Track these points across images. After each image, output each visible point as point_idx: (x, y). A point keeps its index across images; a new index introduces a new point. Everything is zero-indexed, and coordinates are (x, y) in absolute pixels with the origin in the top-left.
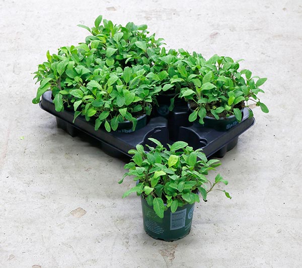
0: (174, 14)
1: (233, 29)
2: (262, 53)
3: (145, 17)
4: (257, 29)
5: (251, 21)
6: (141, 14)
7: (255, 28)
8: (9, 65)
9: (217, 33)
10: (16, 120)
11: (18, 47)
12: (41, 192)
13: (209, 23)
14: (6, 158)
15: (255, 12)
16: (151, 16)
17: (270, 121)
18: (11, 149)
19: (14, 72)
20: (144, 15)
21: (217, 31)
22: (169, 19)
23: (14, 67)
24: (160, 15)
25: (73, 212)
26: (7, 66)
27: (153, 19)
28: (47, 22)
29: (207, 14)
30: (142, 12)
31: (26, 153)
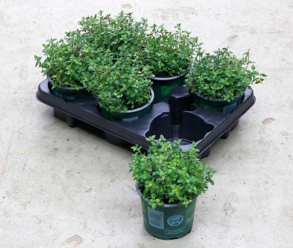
0: (192, 13)
1: (253, 31)
2: (282, 60)
3: (161, 16)
4: (279, 32)
5: (272, 22)
6: (157, 12)
7: (277, 31)
8: (16, 68)
9: (235, 36)
10: (18, 131)
11: (27, 48)
12: (37, 216)
13: (228, 24)
14: (5, 174)
15: (278, 13)
16: (168, 15)
17: (286, 139)
18: (10, 165)
19: (20, 76)
20: (160, 14)
21: (237, 33)
22: (186, 19)
23: (21, 70)
24: (177, 15)
25: (69, 240)
26: (15, 70)
27: (170, 18)
28: (59, 20)
29: (227, 14)
30: (159, 10)
31: (26, 170)
